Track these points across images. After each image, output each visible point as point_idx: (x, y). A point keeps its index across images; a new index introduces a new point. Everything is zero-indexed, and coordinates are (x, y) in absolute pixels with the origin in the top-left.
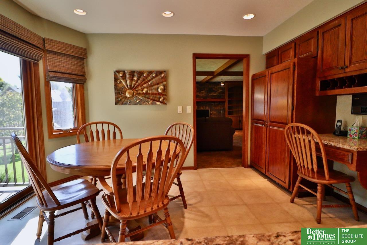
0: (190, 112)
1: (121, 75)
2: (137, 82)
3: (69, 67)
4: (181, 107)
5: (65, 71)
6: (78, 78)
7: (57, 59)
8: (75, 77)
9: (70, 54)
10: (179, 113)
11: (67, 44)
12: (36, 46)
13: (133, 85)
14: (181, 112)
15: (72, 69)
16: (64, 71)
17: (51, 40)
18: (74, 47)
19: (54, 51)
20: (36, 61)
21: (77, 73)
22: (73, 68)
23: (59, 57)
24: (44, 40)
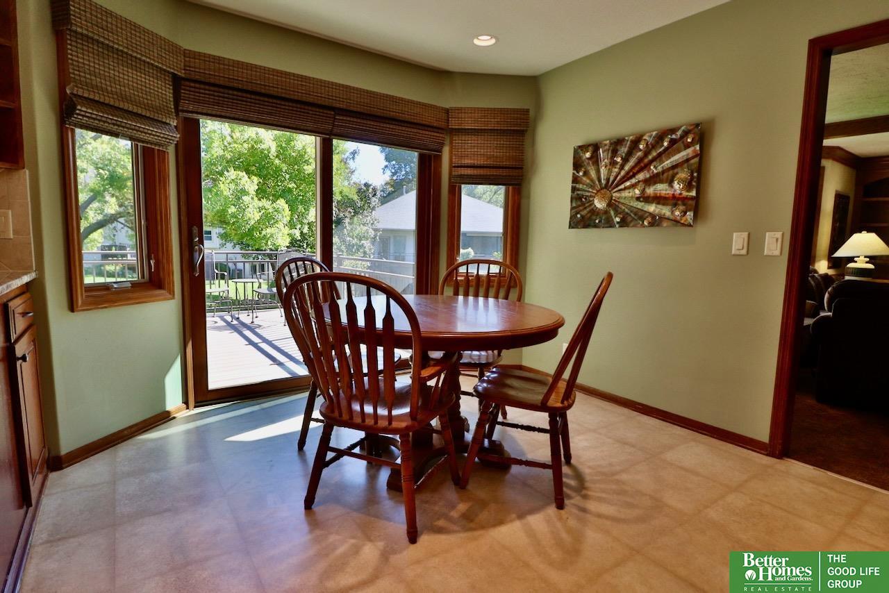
0: (777, 252)
1: (588, 155)
2: (622, 167)
3: (492, 153)
4: (745, 235)
5: (482, 163)
6: (505, 174)
7: (470, 142)
8: (499, 172)
9: (492, 128)
10: (734, 255)
11: (488, 109)
12: (432, 127)
13: (612, 179)
14: (744, 252)
15: (497, 157)
16: (479, 163)
17: (460, 110)
18: (502, 111)
19: (465, 129)
20: (437, 151)
21: (505, 163)
22: (498, 154)
23: (473, 137)
24: (447, 111)
